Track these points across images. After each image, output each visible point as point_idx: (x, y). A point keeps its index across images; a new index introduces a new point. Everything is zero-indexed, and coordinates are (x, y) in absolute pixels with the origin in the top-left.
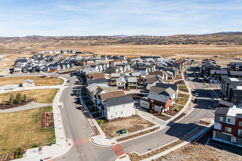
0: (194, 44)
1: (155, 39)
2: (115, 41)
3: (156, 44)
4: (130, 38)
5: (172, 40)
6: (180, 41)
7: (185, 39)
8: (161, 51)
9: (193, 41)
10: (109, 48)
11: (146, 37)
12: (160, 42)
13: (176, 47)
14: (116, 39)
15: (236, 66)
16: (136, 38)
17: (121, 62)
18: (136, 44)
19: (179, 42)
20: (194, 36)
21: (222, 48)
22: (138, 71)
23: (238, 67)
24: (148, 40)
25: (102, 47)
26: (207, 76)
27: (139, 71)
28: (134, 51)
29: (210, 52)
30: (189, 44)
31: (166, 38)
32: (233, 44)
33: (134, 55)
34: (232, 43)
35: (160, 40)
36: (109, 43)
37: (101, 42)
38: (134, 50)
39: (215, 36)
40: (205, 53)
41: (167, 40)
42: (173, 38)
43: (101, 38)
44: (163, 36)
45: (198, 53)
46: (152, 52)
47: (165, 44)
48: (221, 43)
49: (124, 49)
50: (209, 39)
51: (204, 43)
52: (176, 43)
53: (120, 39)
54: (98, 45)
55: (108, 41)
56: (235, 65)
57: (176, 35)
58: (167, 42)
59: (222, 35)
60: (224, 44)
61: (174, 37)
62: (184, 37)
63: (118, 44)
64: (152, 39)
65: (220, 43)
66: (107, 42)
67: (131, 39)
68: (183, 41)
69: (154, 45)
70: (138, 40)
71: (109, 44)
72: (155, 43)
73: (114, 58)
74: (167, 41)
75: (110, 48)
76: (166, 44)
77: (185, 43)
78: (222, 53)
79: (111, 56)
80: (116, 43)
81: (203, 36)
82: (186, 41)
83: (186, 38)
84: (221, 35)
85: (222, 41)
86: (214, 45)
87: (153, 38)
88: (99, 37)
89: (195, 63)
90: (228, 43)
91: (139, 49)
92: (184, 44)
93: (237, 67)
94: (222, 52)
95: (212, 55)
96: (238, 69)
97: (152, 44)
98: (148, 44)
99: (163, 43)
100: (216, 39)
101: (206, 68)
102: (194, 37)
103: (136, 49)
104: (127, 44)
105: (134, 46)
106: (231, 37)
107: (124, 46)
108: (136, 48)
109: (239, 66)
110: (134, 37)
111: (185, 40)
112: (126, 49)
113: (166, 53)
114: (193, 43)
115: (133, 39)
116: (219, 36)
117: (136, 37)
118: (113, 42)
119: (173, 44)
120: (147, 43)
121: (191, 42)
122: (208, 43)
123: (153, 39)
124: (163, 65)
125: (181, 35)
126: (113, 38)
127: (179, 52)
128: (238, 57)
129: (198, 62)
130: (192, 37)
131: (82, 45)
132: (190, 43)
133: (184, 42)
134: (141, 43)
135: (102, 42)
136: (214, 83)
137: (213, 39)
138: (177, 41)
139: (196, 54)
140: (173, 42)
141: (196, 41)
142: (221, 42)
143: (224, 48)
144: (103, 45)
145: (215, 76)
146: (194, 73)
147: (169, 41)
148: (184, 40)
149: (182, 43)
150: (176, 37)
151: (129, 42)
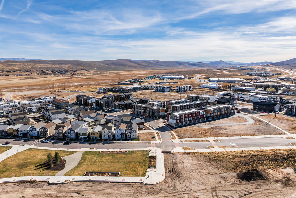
34: (33, 74)
60: (26, 75)
84: (13, 63)
106: (26, 66)
142: (20, 72)
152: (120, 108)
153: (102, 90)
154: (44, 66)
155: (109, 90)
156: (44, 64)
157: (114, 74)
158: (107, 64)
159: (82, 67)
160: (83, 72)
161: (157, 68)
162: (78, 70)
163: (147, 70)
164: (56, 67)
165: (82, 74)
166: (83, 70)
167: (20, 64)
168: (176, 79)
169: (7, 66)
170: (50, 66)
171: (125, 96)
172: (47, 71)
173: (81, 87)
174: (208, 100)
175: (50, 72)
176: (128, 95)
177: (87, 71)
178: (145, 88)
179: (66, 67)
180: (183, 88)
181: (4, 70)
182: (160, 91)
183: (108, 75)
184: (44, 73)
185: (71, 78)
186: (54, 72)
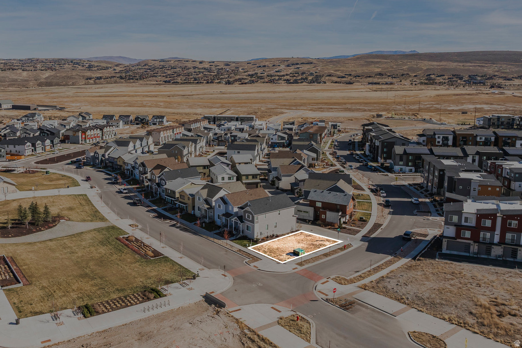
0: (316, 84)
1: (213, 68)
2: (105, 73)
3: (220, 83)
4: (147, 67)
5: (259, 71)
6: (279, 74)
7: (290, 69)
8: (239, 103)
9: (312, 74)
10: (98, 94)
11: (189, 65)
12: (227, 76)
13: (274, 92)
14: (107, 68)
15: (437, 136)
16: (163, 67)
17: (173, 132)
18: (165, 82)
19: (277, 78)
20: (311, 63)
21: (384, 94)
22: (236, 151)
23: (440, 140)
24: (195, 72)
25: (75, 91)
26: (385, 159)
27: (239, 152)
28: (170, 103)
29: (360, 104)
30: (302, 82)
31: (241, 66)
32: (407, 83)
33: (180, 114)
34: (403, 82)
35: (228, 71)
36: (90, 79)
37: (66, 76)
38: (168, 99)
39: (362, 62)
40: (349, 106)
41: (245, 72)
42: (260, 67)
43: (65, 64)
44: (234, 62)
45: (331, 107)
46: (218, 105)
47: (242, 84)
48: (380, 80)
49: (139, 96)
50: (350, 69)
51: (339, 80)
52: (271, 81)
53: (118, 69)
54: (58, 85)
55: (86, 74)
56: (435, 134)
57: (266, 60)
58: (245, 77)
59: (379, 60)
60: (387, 84)
61: (262, 64)
62: (288, 66)
63: (116, 82)
64: (205, 69)
65: (376, 80)
66: (83, 76)
67: (150, 69)
68: (287, 75)
69: (214, 84)
70: (169, 72)
71: (92, 81)
72: (217, 81)
73: (137, 122)
74: (246, 74)
75: (101, 94)
76: (246, 83)
77: (292, 81)
78: (387, 107)
79: (129, 116)
80: (110, 80)
81: (335, 61)
82: (294, 76)
83: (293, 67)
84: (376, 60)
85: (380, 74)
86: (363, 87)
87: (207, 66)
88: (59, 62)
89: (339, 131)
90: (394, 80)
91: (179, 95)
92: (291, 83)
93: (438, 140)
94: (387, 104)
95: (365, 110)
96: (441, 142)
97: (208, 83)
98: (197, 81)
99: (236, 81)
100: (366, 70)
101: (383, 142)
102: (312, 66)
103: (173, 96)
104: (141, 82)
105: (162, 88)
106: (399, 65)
107: (133, 88)
108: (172, 93)
109: (441, 137)
110: (157, 64)
111: (290, 71)
112: (144, 96)
113: (256, 106)
114: (312, 82)
115: (155, 68)
116: (372, 62)
117: (162, 63)
118: (101, 78)
119: (264, 83)
120: (195, 79)
121: (306, 78)
122: (349, 79)
123: (210, 71)
124: (280, 139)
125: (278, 59)
126: (97, 66)
127: (285, 105)
128: (426, 116)
129: (346, 130)
130: (308, 63)
131: (14, 85)
132: (304, 79)
133: (288, 77)
134: (179, 81)
135: (70, 78)
136: (405, 173)
137: (359, 70)
138: (271, 76)
139: (329, 110)
140: (261, 78)
141: (319, 74)
142: (378, 78)
143: (391, 94)
144: (73, 84)
145: (405, 157)
146: (352, 154)
147: (252, 76)
148: (288, 73)
149: (284, 80)
150: (267, 64)
151: (146, 78)
154: (438, 66)
156: (441, 61)
164: (467, 68)
167: (389, 61)
169: (363, 65)
170: (453, 65)
172: (438, 76)
173: (463, 113)
175: (444, 79)
179: (490, 70)
181: (353, 73)
184: (430, 80)
185: (477, 94)
186: (454, 79)
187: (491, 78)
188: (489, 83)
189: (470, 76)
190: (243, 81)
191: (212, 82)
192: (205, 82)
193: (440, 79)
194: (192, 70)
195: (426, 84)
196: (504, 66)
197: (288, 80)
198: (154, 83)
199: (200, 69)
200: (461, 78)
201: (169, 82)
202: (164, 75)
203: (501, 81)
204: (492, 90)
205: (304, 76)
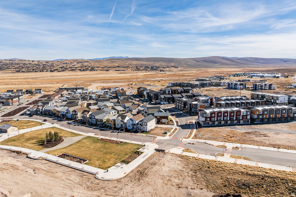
0: (93, 71)
1: (41, 64)
3: (47, 71)
5: (65, 65)
6: (74, 67)
7: (79, 64)
9: (89, 67)
11: (26, 62)
16: (12, 63)
18: (16, 71)
19: (74, 68)
20: (88, 62)
24: (31, 66)
30: (87, 70)
31: (54, 63)
32: (130, 70)
34: (128, 70)
35: (48, 65)
39: (110, 61)
41: (58, 66)
42: (64, 63)
44: (50, 61)
47: (59, 71)
50: (106, 65)
51: (102, 69)
52: (73, 70)
58: (58, 68)
60: (122, 70)
61: (65, 62)
62: (78, 63)
65: (117, 69)
68: (78, 67)
69: (44, 72)
70: (16, 66)
72: (45, 70)
73: (27, 93)
74: (58, 67)
77: (82, 70)
82: (82, 68)
83: (80, 64)
85: (118, 67)
86: (114, 72)
87: (36, 63)
90: (124, 69)
92: (82, 71)
97: (41, 71)
98: (35, 71)
99: (55, 70)
100: (112, 65)
102: (89, 63)
104: (2, 72)
106: (125, 63)
114: (91, 70)
116: (114, 61)
119: (69, 71)
121: (88, 69)
122: (107, 69)
123: (39, 65)
125: (72, 60)
133: (79, 68)
137: (110, 65)
138: (71, 68)
140: (67, 69)
141: (93, 67)
145: (165, 99)
147: (62, 68)
149: (78, 70)
150: (67, 62)
151: (4, 70)
152: (166, 102)
153: (171, 85)
154: (139, 63)
155: (178, 85)
156: (140, 61)
157: (201, 71)
158: (197, 61)
159: (173, 64)
160: (173, 69)
161: (254, 66)
162: (168, 67)
163: (240, 68)
164: (149, 64)
165: (169, 71)
166: (173, 67)
167: (120, 61)
168: (268, 77)
169: (110, 63)
170: (144, 63)
171: (183, 90)
172: (140, 67)
173: (159, 81)
174: (276, 100)
175: (143, 68)
176: (188, 90)
177: (176, 68)
178: (216, 84)
179: (157, 64)
180: (259, 85)
181: (107, 66)
182: (232, 88)
183: (194, 72)
184: (138, 69)
185: (157, 74)
186: (146, 68)
187: (158, 68)
188: (158, 69)
189: (151, 67)
190: (58, 70)
191: (43, 71)
192: (39, 71)
193: (141, 69)
194: (29, 65)
195: (137, 70)
196: (162, 63)
197: (80, 69)
198: (11, 72)
199: (33, 64)
200: (149, 68)
201: (19, 71)
202: (14, 67)
203: (162, 69)
204: (161, 72)
205: (87, 68)
